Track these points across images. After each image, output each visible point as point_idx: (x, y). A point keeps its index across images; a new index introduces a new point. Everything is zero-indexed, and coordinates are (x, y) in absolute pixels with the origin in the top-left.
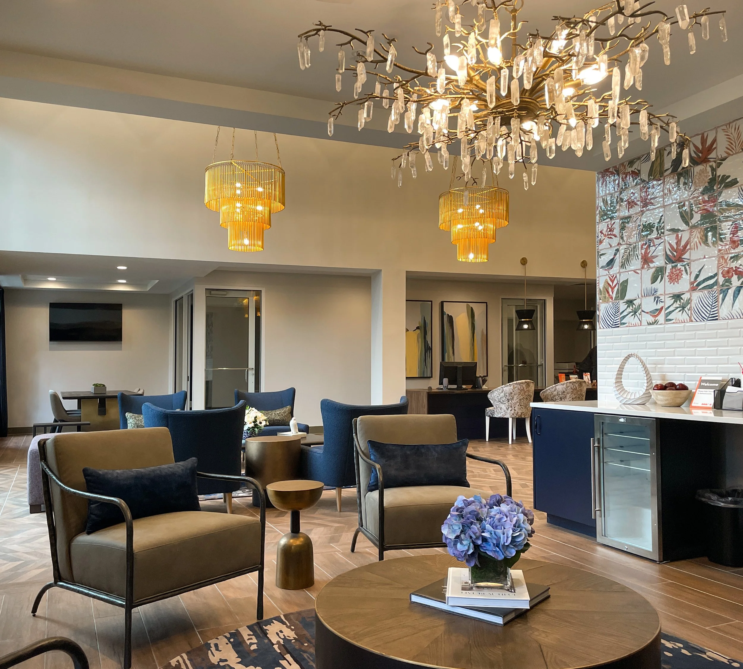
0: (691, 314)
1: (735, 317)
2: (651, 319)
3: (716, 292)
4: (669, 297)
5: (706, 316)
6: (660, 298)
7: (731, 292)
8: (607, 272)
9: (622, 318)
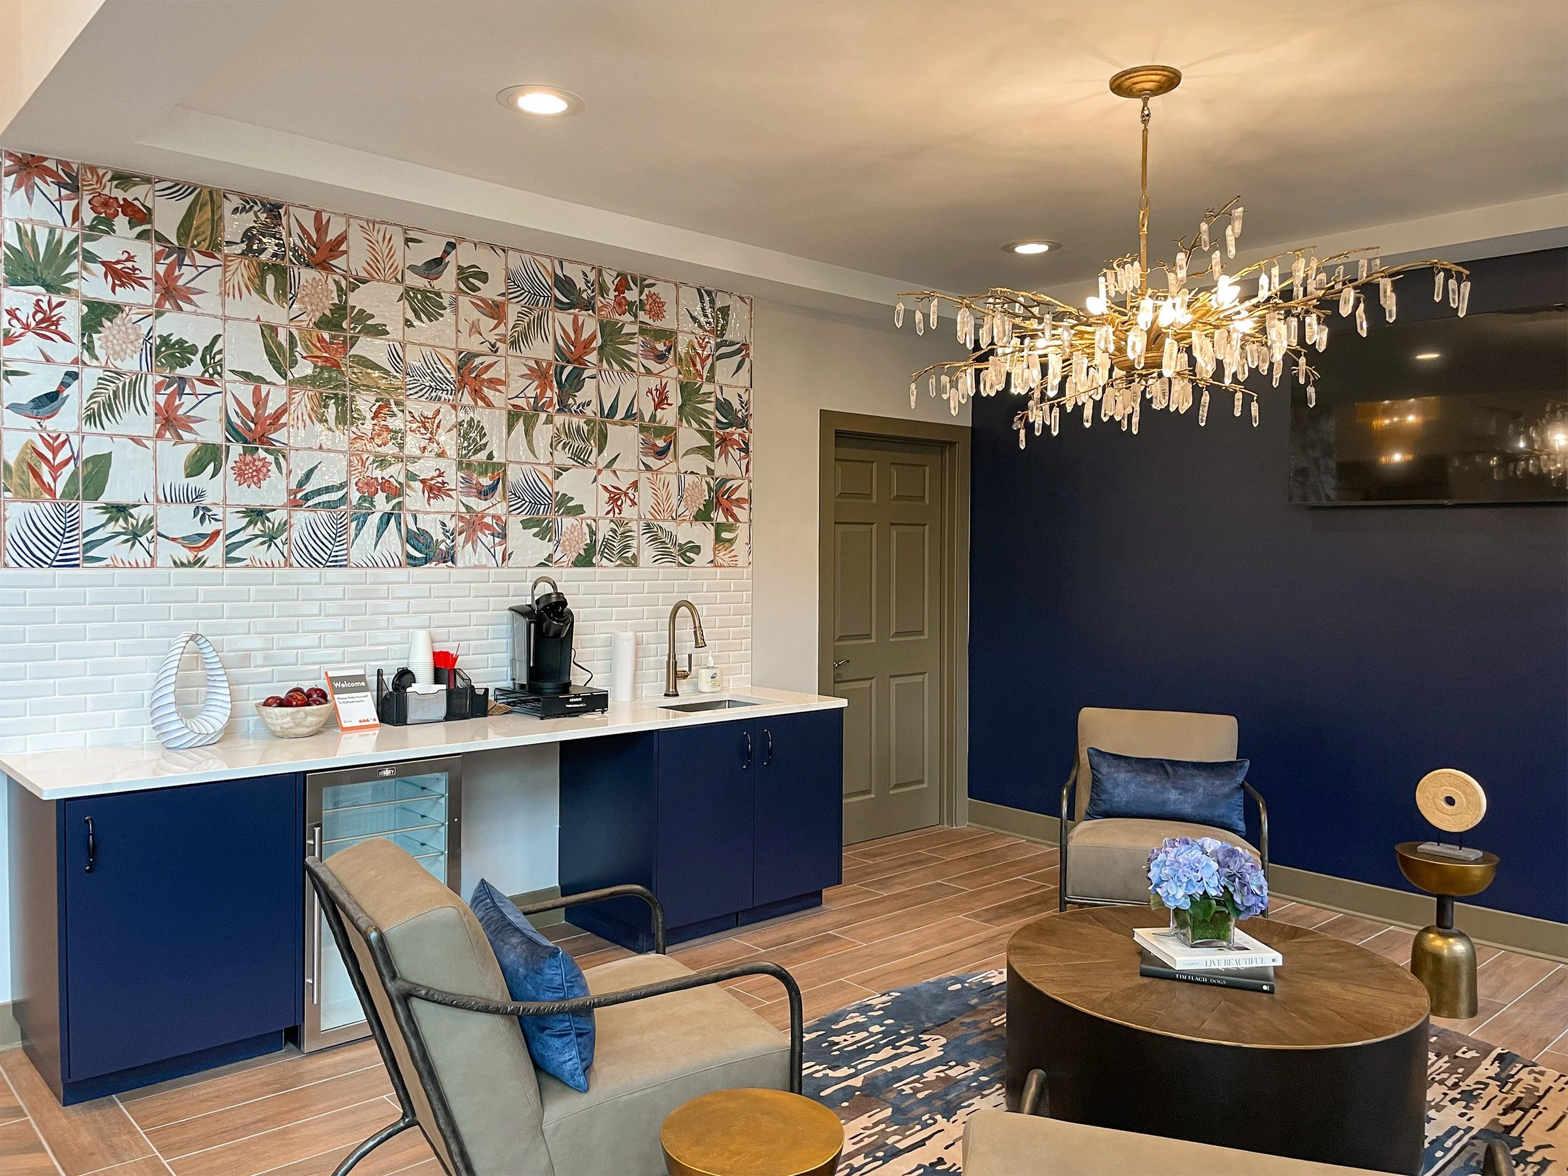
0: (290, 551)
1: (380, 565)
2: (185, 555)
3: (343, 516)
4: (237, 512)
5: (323, 558)
6: (210, 510)
7: (374, 520)
8: (34, 423)
9: (88, 546)
